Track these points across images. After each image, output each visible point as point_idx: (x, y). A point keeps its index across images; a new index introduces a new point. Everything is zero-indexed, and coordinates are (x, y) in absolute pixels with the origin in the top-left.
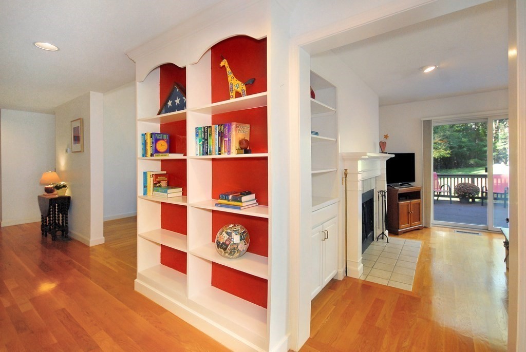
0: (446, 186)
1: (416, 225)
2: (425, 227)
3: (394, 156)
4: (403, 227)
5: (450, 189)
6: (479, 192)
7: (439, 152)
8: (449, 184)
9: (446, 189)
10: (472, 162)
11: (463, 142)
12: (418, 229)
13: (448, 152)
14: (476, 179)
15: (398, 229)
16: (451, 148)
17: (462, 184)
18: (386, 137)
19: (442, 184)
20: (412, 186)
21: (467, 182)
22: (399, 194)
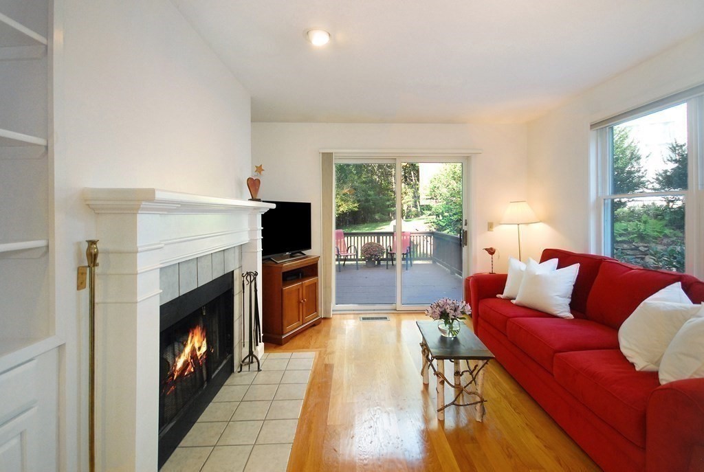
0: (353, 248)
1: (311, 319)
2: (325, 318)
3: (274, 206)
4: (290, 329)
5: (357, 252)
6: (384, 253)
7: (348, 205)
8: (356, 245)
9: (353, 252)
10: (377, 217)
11: (369, 196)
12: (314, 325)
13: (356, 205)
14: (381, 237)
15: (283, 334)
16: (359, 201)
17: (368, 243)
18: (259, 169)
19: (349, 245)
20: (307, 257)
21: (373, 241)
22: (284, 273)
